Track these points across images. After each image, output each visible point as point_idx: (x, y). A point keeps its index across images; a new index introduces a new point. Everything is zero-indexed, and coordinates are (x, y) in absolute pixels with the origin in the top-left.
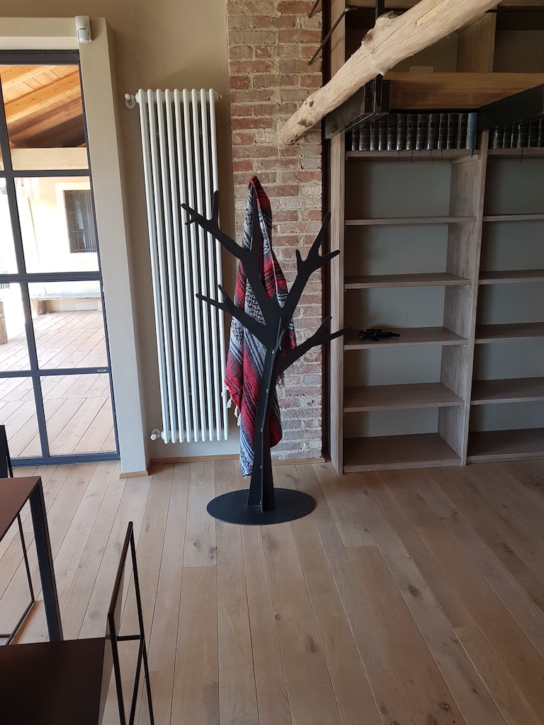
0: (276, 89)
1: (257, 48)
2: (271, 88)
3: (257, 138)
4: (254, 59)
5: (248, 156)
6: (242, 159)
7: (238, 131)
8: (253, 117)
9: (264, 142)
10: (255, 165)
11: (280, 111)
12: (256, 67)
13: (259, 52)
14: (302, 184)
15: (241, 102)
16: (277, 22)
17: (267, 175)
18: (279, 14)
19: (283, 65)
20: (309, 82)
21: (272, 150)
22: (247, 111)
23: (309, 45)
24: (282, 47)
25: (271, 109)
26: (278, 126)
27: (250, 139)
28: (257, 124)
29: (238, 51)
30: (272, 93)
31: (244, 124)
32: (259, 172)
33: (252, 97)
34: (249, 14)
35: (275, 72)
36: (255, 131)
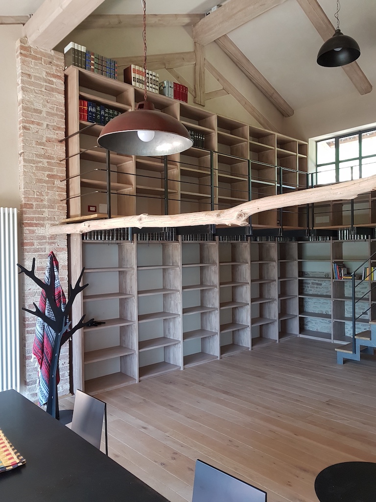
0: (46, 210)
1: (37, 192)
2: (43, 210)
3: (36, 231)
4: (36, 196)
5: (32, 240)
6: (29, 241)
7: (27, 228)
8: (35, 222)
9: (40, 233)
10: (35, 244)
11: (48, 220)
12: (36, 200)
13: (38, 194)
14: (58, 253)
15: (28, 215)
16: (46, 182)
17: (42, 249)
18: (47, 179)
19: (49, 200)
20: (61, 208)
21: (44, 237)
22: (32, 219)
23: (61, 193)
24: (49, 192)
25: (44, 219)
26: (47, 227)
27: (33, 232)
28: (36, 225)
29: (28, 192)
30: (44, 212)
31: (31, 225)
32: (37, 247)
33: (34, 213)
34: (33, 177)
35: (45, 203)
36: (36, 228)
